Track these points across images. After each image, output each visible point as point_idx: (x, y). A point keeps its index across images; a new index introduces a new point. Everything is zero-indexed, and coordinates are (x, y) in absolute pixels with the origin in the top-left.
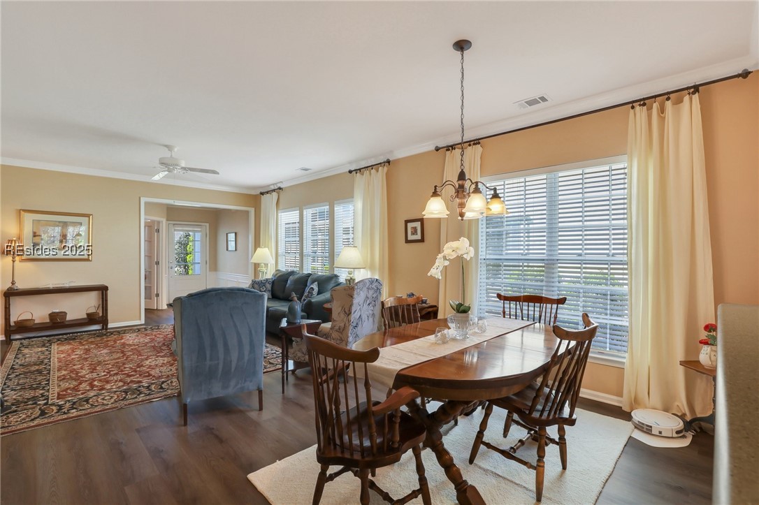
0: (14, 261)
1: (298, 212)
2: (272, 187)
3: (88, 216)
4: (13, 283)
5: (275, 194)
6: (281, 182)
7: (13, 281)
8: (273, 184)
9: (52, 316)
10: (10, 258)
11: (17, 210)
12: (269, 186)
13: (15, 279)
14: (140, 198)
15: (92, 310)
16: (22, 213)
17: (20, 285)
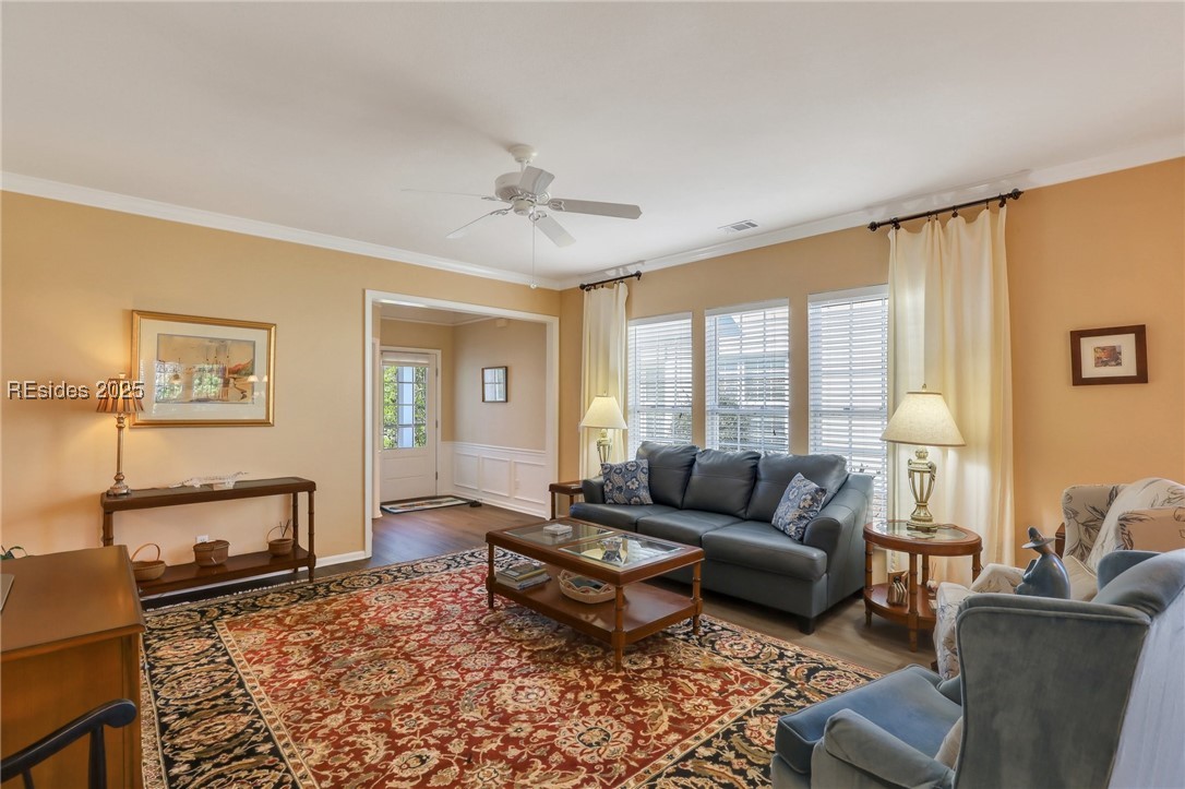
0: (120, 428)
1: (690, 321)
2: (612, 274)
3: (266, 327)
4: (118, 480)
5: (622, 287)
6: (642, 262)
7: (118, 474)
8: (617, 268)
9: (200, 549)
10: (109, 422)
11: (125, 311)
12: (603, 271)
13: (124, 471)
14: (364, 291)
15: (276, 536)
16: (136, 316)
17: (135, 482)
